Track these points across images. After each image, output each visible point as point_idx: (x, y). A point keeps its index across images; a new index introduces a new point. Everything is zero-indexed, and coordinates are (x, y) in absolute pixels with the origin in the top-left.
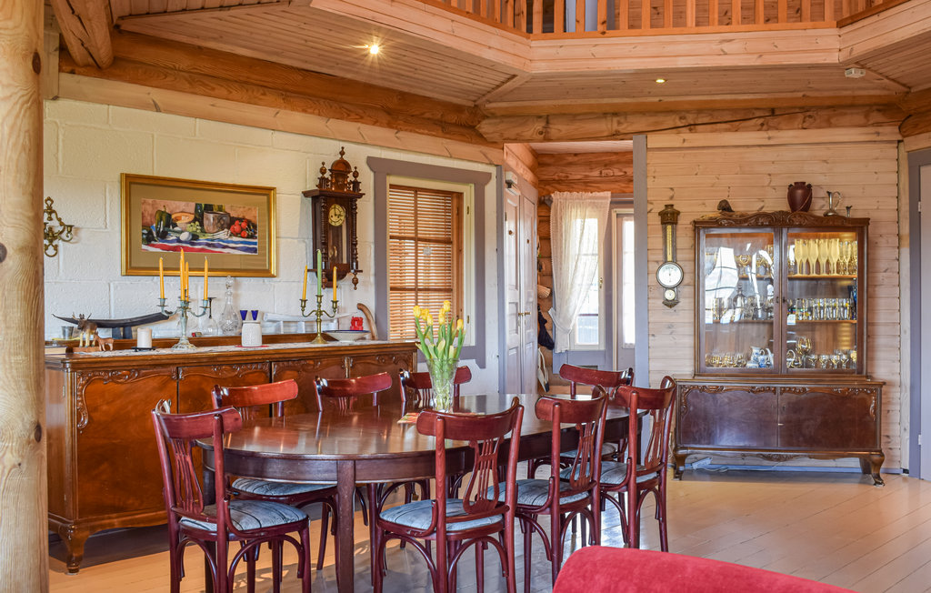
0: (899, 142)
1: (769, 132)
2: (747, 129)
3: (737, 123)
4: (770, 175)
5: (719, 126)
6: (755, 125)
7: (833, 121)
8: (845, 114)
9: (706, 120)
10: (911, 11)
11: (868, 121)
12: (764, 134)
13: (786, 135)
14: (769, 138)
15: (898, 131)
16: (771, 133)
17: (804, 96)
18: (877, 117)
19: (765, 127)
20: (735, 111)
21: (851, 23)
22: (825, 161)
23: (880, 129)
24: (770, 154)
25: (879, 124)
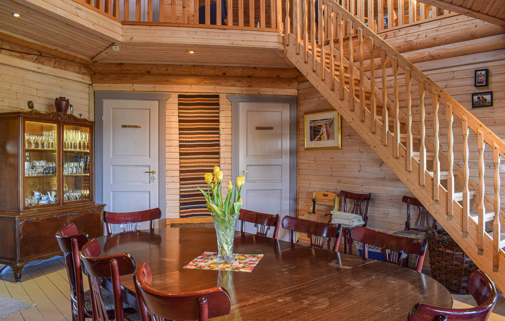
0: (90, 85)
1: (39, 64)
2: (28, 59)
3: (24, 55)
4: (37, 89)
5: (14, 53)
6: (33, 59)
7: (67, 67)
8: (72, 65)
9: (8, 47)
10: (172, 31)
11: (81, 71)
12: (35, 65)
13: (46, 69)
14: (39, 68)
15: (90, 79)
16: (40, 65)
17: (56, 49)
18: (84, 70)
19: (37, 61)
20: (22, 46)
21: (131, 25)
22: (61, 87)
23: (84, 77)
24: (38, 78)
25: (84, 74)
